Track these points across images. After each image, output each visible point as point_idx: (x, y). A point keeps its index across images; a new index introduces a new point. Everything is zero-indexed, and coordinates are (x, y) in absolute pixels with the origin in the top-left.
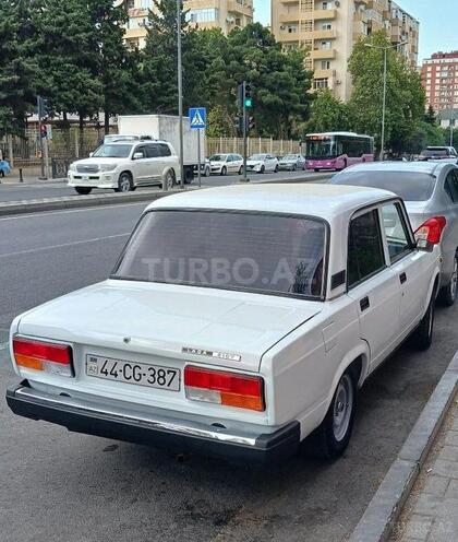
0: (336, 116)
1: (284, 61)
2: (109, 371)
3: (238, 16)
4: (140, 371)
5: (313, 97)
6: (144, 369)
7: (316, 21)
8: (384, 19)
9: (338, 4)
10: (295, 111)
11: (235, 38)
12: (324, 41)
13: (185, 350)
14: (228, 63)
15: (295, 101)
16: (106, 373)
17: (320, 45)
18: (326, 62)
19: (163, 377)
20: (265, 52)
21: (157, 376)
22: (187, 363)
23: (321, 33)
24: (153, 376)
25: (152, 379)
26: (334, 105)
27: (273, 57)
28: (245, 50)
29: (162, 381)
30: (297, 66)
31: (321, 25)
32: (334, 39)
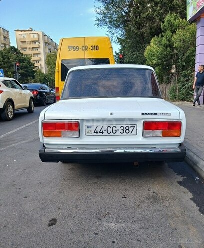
0: (44, 78)
1: (25, 60)
2: (98, 132)
3: (5, 45)
4: (116, 129)
5: (36, 72)
6: (118, 128)
7: (33, 48)
8: (55, 49)
9: (40, 43)
10: (30, 76)
11: (6, 51)
12: (36, 55)
13: (143, 114)
14: (4, 60)
15: (30, 73)
16: (97, 133)
17: (35, 56)
18: (38, 61)
19: (128, 130)
20: (18, 56)
21: (125, 130)
22: (143, 121)
23: (35, 52)
24: (123, 130)
25: (122, 132)
26: (42, 74)
27: (21, 58)
28: (10, 55)
29: (127, 132)
30: (29, 62)
31: (35, 50)
32: (39, 54)
